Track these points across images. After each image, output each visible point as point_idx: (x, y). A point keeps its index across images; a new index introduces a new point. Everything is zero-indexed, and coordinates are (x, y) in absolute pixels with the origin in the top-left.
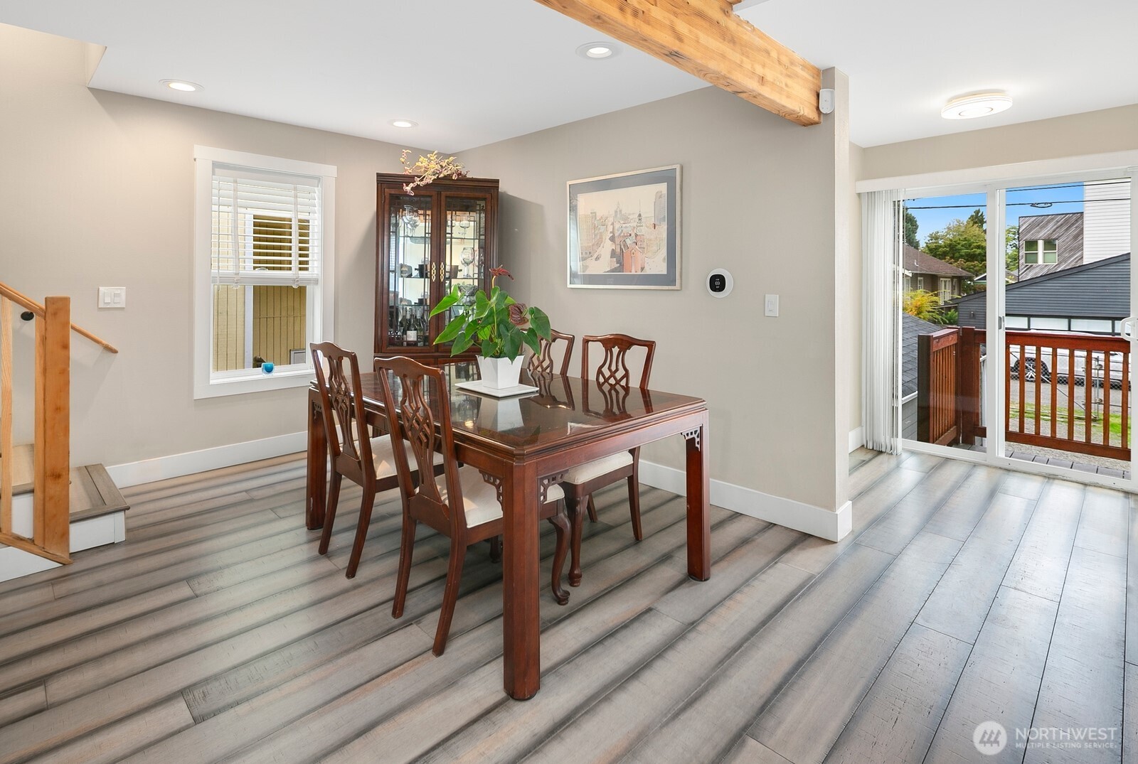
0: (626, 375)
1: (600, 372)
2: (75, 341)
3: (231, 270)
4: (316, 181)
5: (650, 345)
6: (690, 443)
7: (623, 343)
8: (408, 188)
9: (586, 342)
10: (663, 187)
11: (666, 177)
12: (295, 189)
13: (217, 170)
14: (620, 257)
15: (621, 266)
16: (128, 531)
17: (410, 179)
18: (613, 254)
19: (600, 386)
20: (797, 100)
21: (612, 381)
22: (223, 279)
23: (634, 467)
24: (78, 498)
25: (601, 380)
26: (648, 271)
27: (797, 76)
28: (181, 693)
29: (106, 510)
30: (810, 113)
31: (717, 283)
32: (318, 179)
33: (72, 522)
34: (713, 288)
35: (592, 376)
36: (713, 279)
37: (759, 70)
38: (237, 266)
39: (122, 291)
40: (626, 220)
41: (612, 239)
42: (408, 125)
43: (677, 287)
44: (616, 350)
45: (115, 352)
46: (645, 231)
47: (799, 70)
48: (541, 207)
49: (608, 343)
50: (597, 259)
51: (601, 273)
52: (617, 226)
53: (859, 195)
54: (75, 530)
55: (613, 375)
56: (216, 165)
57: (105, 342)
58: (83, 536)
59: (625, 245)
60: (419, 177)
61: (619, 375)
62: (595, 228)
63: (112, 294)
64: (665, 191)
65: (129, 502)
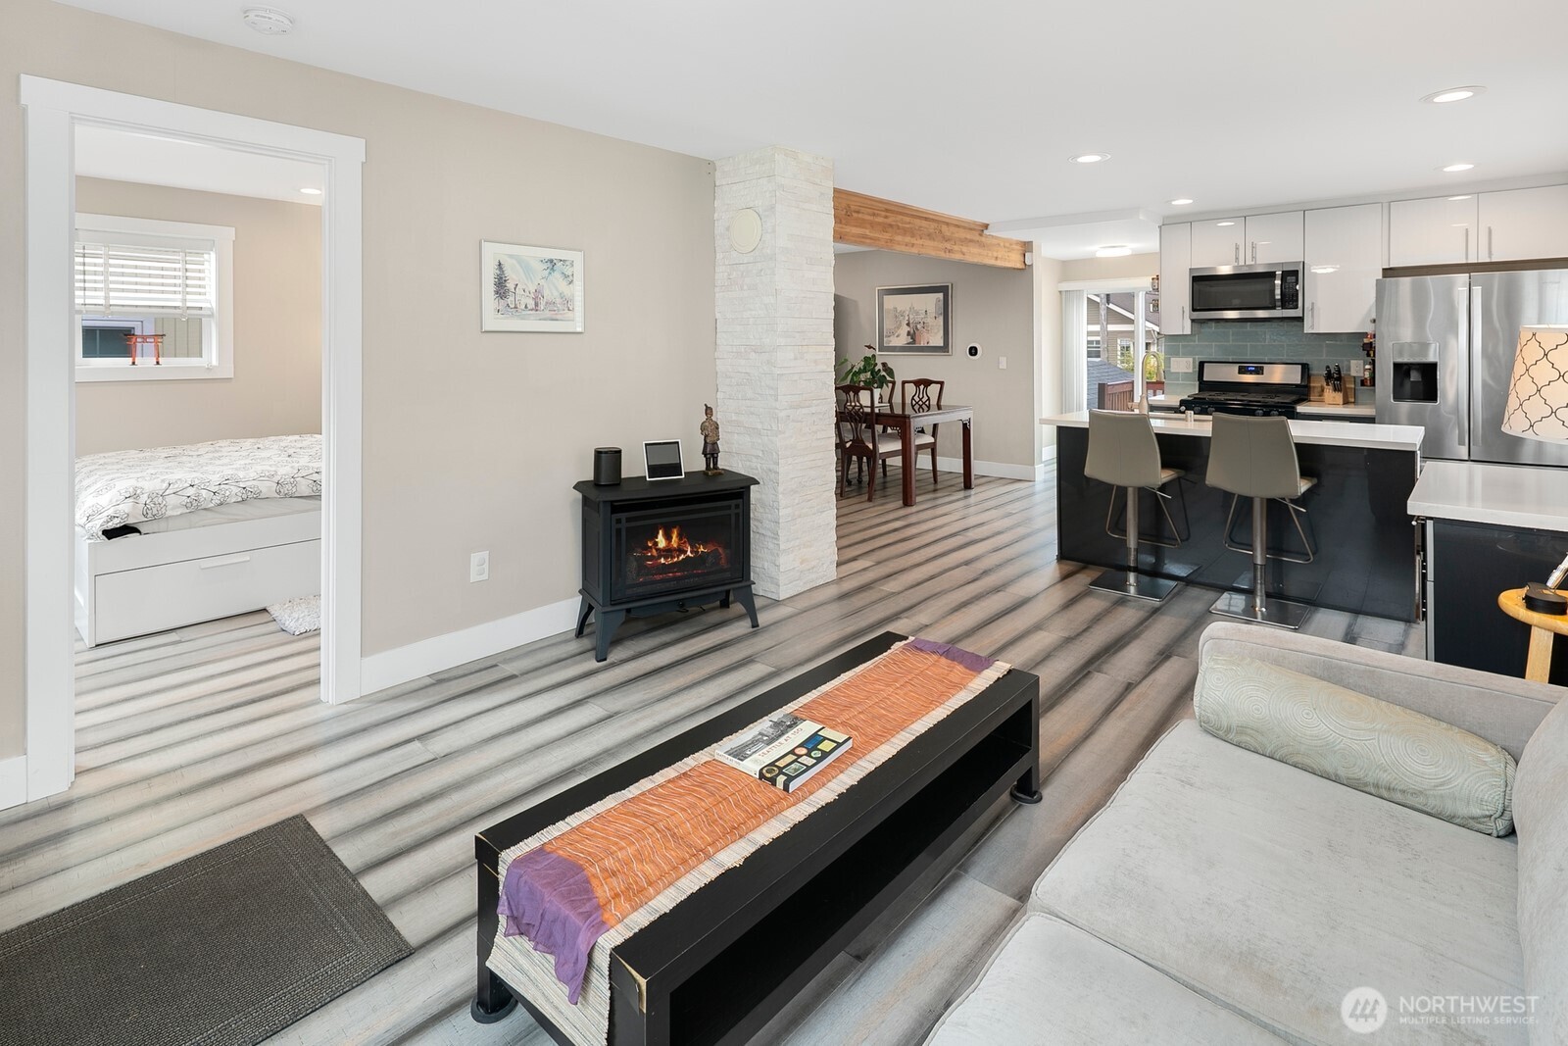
0: (929, 399)
1: (913, 399)
5: (942, 383)
6: (965, 425)
7: (927, 383)
9: (904, 383)
10: (940, 296)
11: (943, 290)
14: (912, 335)
15: (914, 341)
18: (909, 334)
19: (913, 406)
20: (1013, 261)
21: (920, 403)
23: (934, 444)
25: (914, 402)
26: (931, 344)
27: (1013, 250)
30: (1019, 265)
31: (973, 351)
34: (971, 354)
35: (908, 401)
36: (971, 349)
37: (995, 254)
40: (917, 313)
41: (908, 324)
43: (950, 353)
44: (922, 387)
46: (930, 320)
47: (1014, 247)
48: (855, 301)
49: (917, 383)
50: (898, 336)
51: (900, 345)
52: (911, 316)
53: (1060, 292)
55: (921, 400)
59: (917, 329)
61: (924, 400)
62: (897, 317)
64: (942, 298)
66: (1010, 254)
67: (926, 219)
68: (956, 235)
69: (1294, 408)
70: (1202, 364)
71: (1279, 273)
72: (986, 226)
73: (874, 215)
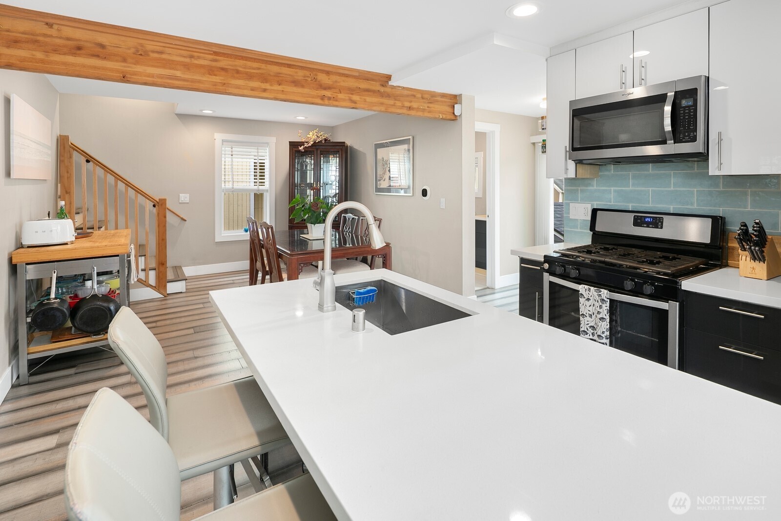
2: (168, 214)
3: (231, 186)
4: (267, 145)
8: (301, 148)
10: (407, 147)
11: (408, 141)
12: (258, 149)
13: (224, 143)
16: (186, 289)
17: (302, 144)
18: (390, 178)
20: (437, 112)
22: (227, 190)
24: (170, 275)
28: (193, 327)
29: (179, 279)
30: (447, 117)
31: (424, 193)
32: (267, 143)
33: (168, 282)
34: (423, 195)
36: (423, 191)
38: (233, 185)
39: (188, 196)
42: (304, 118)
43: (412, 194)
45: (186, 221)
47: (438, 98)
48: (365, 154)
50: (384, 180)
51: (386, 187)
53: (534, 144)
54: (169, 285)
56: (223, 141)
57: (181, 217)
58: (172, 288)
60: (307, 142)
62: (383, 165)
63: (184, 197)
64: (407, 149)
65: (187, 278)
66: (430, 105)
67: (289, 66)
68: (342, 84)
69: (676, 283)
70: (595, 212)
71: (671, 94)
72: (389, 77)
73: (192, 57)
